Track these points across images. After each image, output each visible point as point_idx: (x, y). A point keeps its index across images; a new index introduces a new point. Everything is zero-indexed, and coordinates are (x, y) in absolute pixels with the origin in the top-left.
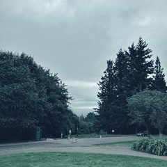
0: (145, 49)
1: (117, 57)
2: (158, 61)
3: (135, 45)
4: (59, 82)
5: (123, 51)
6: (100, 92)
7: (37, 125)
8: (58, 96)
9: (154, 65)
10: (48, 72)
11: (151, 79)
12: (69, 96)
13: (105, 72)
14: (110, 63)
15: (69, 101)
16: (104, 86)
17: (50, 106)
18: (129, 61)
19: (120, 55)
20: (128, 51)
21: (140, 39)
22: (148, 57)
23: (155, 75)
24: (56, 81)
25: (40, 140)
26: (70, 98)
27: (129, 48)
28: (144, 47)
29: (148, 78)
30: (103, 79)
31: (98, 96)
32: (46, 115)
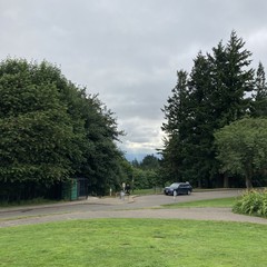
0: (240, 51)
1: (193, 64)
2: (261, 70)
3: (223, 44)
4: (102, 107)
5: (204, 54)
6: (166, 122)
7: (71, 175)
8: (102, 130)
9: (255, 77)
10: (83, 92)
11: (249, 99)
12: (118, 130)
13: (173, 91)
14: (182, 75)
15: (119, 137)
16: (172, 113)
17: (91, 145)
18: (215, 71)
19: (200, 62)
20: (212, 55)
21: (233, 33)
22: (246, 64)
23: (255, 93)
24: (97, 106)
25: (78, 200)
26: (121, 133)
27: (214, 49)
28: (239, 47)
29: (245, 98)
30: (170, 101)
31: (163, 129)
32: (85, 160)
